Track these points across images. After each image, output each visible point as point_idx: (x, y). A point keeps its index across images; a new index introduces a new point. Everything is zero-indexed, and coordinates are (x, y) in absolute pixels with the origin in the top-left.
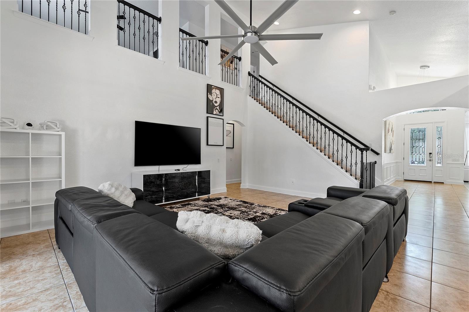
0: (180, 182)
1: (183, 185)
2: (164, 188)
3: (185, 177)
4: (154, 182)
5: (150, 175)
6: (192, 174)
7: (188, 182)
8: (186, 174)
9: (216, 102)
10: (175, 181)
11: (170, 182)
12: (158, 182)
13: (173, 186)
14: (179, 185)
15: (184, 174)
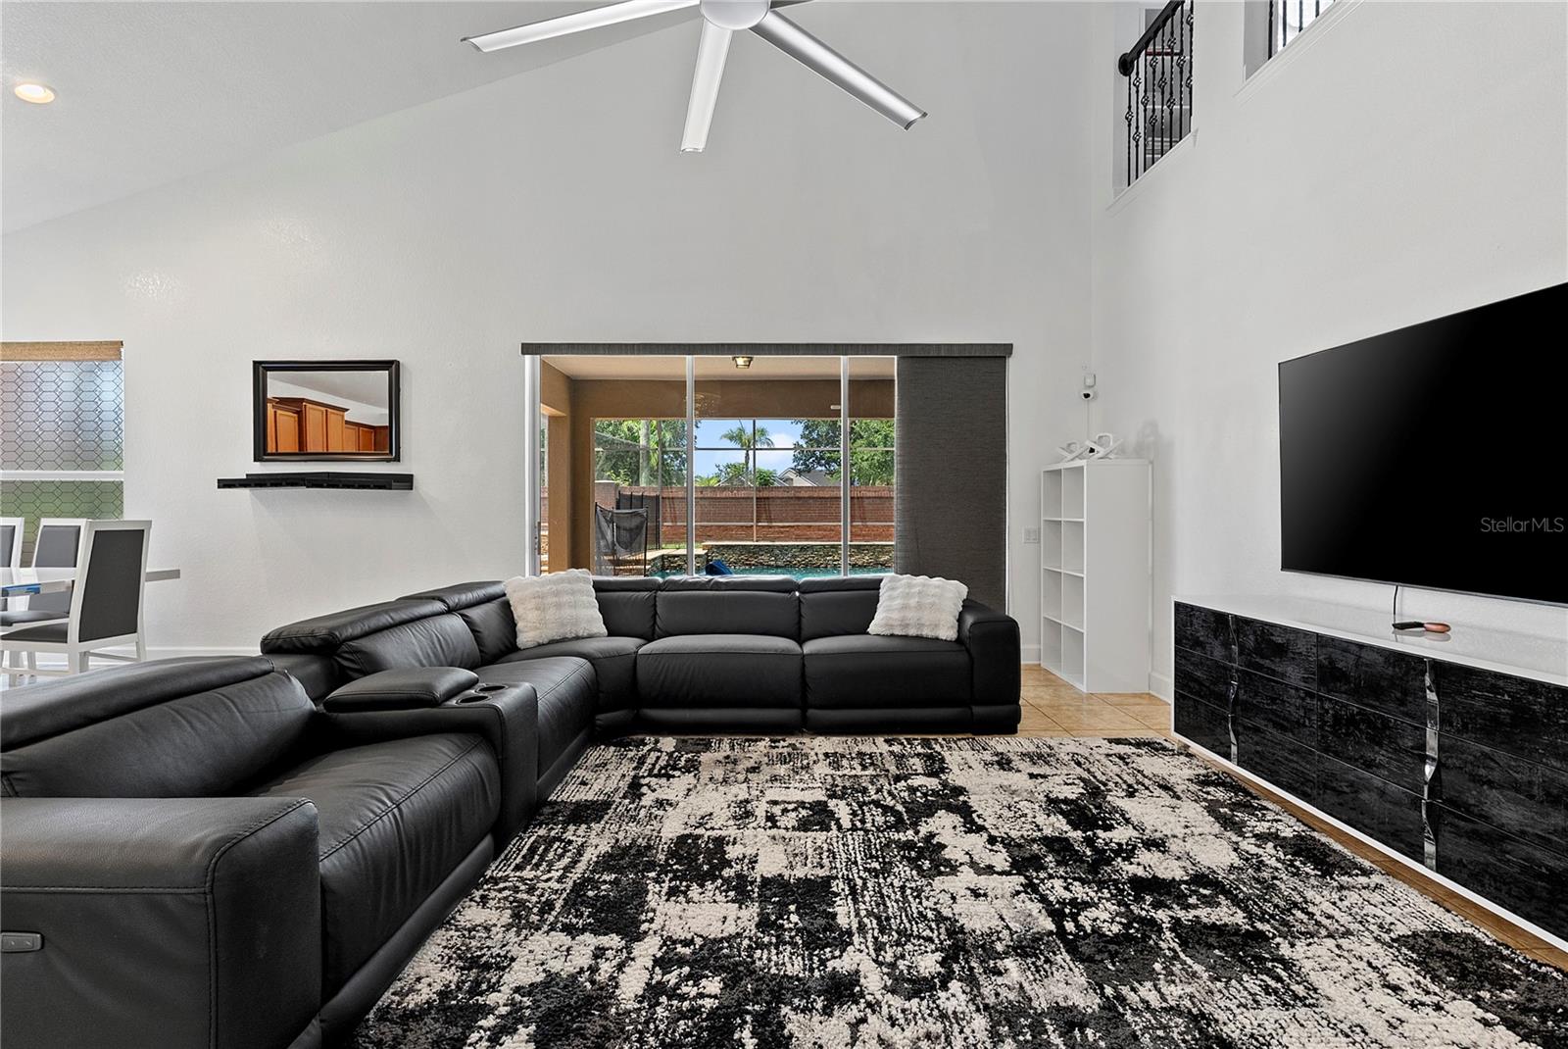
0: (1310, 694)
1: (1327, 719)
3: (1344, 675)
4: (1203, 646)
5: (1191, 607)
10: (1283, 675)
11: (1260, 667)
12: (1218, 653)
13: (1273, 700)
14: (1308, 711)
15: (1337, 655)
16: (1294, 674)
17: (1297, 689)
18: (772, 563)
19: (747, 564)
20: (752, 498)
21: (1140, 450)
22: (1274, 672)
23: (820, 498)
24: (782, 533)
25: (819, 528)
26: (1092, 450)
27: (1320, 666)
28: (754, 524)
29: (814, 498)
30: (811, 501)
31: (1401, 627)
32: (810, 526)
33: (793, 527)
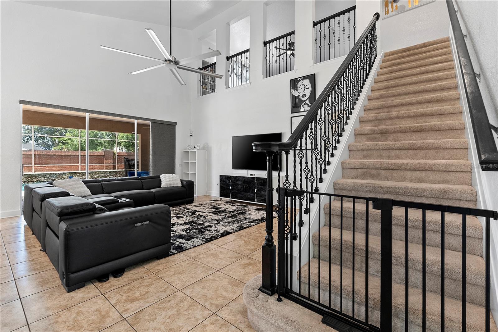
0: (242, 185)
1: (244, 188)
2: (230, 187)
3: (246, 182)
4: (225, 181)
5: (223, 175)
6: (251, 180)
7: (248, 186)
8: (247, 179)
9: (304, 96)
10: (238, 183)
11: (235, 183)
12: (228, 182)
13: (237, 187)
14: (242, 187)
15: (245, 179)
16: (240, 183)
17: (240, 185)
18: (45, 180)
19: (32, 182)
20: (32, 155)
21: (204, 148)
22: (237, 183)
23: (59, 155)
24: (39, 169)
25: (59, 167)
26: (195, 147)
27: (243, 181)
28: (33, 165)
29: (56, 155)
30: (54, 156)
31: (251, 175)
32: (54, 166)
33: (46, 166)
